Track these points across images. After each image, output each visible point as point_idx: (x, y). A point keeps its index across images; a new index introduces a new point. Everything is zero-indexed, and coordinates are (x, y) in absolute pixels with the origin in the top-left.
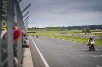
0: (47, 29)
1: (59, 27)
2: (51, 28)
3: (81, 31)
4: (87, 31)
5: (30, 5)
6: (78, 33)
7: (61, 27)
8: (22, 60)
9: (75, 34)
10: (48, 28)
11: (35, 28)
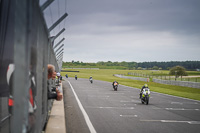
0: (102, 65)
1: (124, 63)
2: (109, 65)
3: (168, 72)
4: (180, 73)
5: (66, 15)
6: (161, 75)
7: (129, 63)
8: (46, 124)
9: (155, 78)
10: (103, 63)
11: (78, 63)
